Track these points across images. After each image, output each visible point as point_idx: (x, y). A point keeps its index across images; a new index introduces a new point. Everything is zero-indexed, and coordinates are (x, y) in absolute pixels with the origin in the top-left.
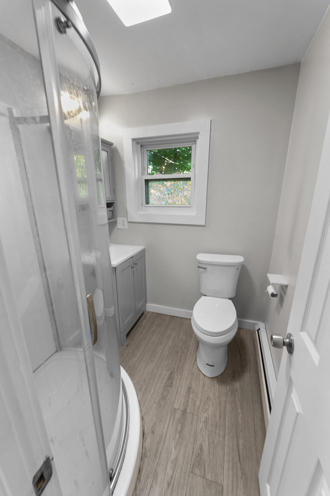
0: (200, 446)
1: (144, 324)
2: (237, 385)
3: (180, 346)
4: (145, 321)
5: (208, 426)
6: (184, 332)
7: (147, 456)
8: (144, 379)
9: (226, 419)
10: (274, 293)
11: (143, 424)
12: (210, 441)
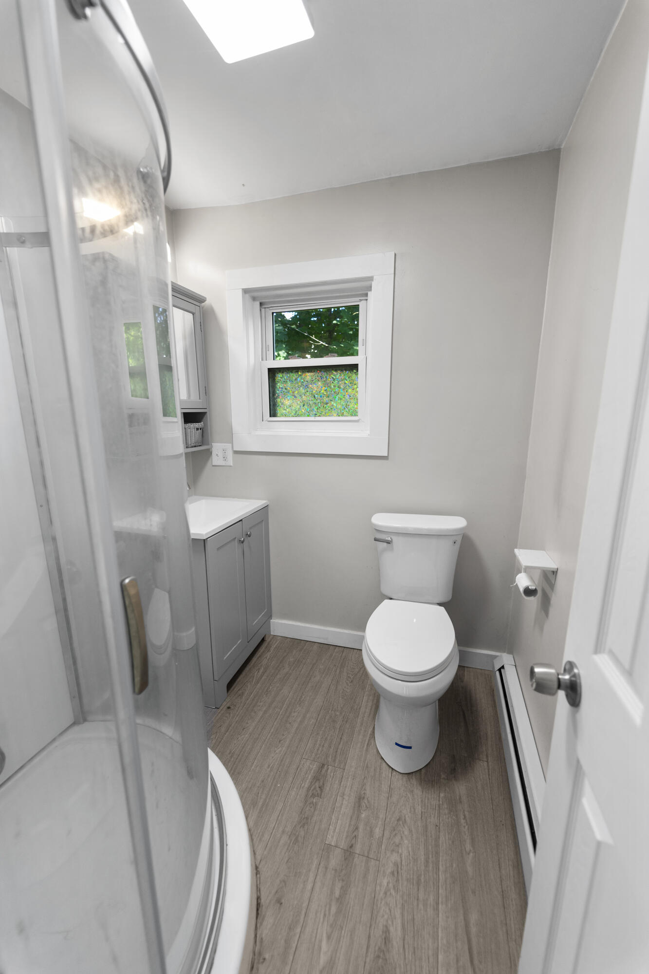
0: (383, 932)
1: (265, 662)
2: (461, 788)
3: (339, 707)
4: (268, 655)
5: (400, 884)
6: (349, 677)
7: (264, 959)
8: (263, 781)
9: (440, 867)
10: (530, 587)
11: (258, 882)
12: (406, 918)
